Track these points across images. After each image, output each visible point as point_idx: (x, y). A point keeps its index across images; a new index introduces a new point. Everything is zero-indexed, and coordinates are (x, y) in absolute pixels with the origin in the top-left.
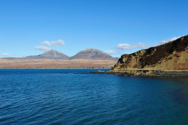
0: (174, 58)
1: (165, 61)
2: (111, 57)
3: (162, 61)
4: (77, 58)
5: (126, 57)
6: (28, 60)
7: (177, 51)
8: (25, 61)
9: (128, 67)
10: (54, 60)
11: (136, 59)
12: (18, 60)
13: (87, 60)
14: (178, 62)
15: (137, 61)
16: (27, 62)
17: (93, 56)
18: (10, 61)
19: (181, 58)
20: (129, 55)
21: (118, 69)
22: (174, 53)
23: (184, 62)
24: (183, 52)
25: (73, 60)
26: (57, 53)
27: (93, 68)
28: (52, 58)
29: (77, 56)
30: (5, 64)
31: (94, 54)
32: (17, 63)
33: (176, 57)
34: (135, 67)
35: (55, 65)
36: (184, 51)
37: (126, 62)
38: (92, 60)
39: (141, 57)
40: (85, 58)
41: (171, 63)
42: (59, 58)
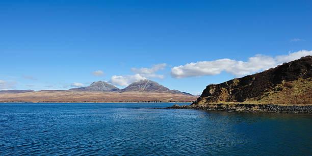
0: (285, 89)
1: (272, 92)
2: (168, 89)
3: (269, 93)
4: (129, 90)
5: (213, 88)
6: (72, 93)
7: (287, 80)
8: (69, 94)
9: (219, 100)
10: (102, 92)
11: (229, 90)
12: (61, 92)
13: (141, 93)
14: (293, 94)
15: (229, 93)
16: (71, 95)
17: (148, 89)
18: (52, 94)
19: (296, 88)
20: (216, 85)
21: (205, 103)
22: (283, 82)
23: (301, 93)
24: (295, 81)
25: (124, 93)
26: (106, 85)
27: (149, 102)
28: (100, 90)
29: (129, 88)
30: (46, 97)
31: (149, 86)
32: (60, 96)
33: (288, 87)
34: (228, 100)
35: (104, 99)
36: (297, 79)
37: (213, 94)
38: (146, 93)
39: (235, 87)
40: (138, 90)
41: (282, 94)
42: (108, 91)
